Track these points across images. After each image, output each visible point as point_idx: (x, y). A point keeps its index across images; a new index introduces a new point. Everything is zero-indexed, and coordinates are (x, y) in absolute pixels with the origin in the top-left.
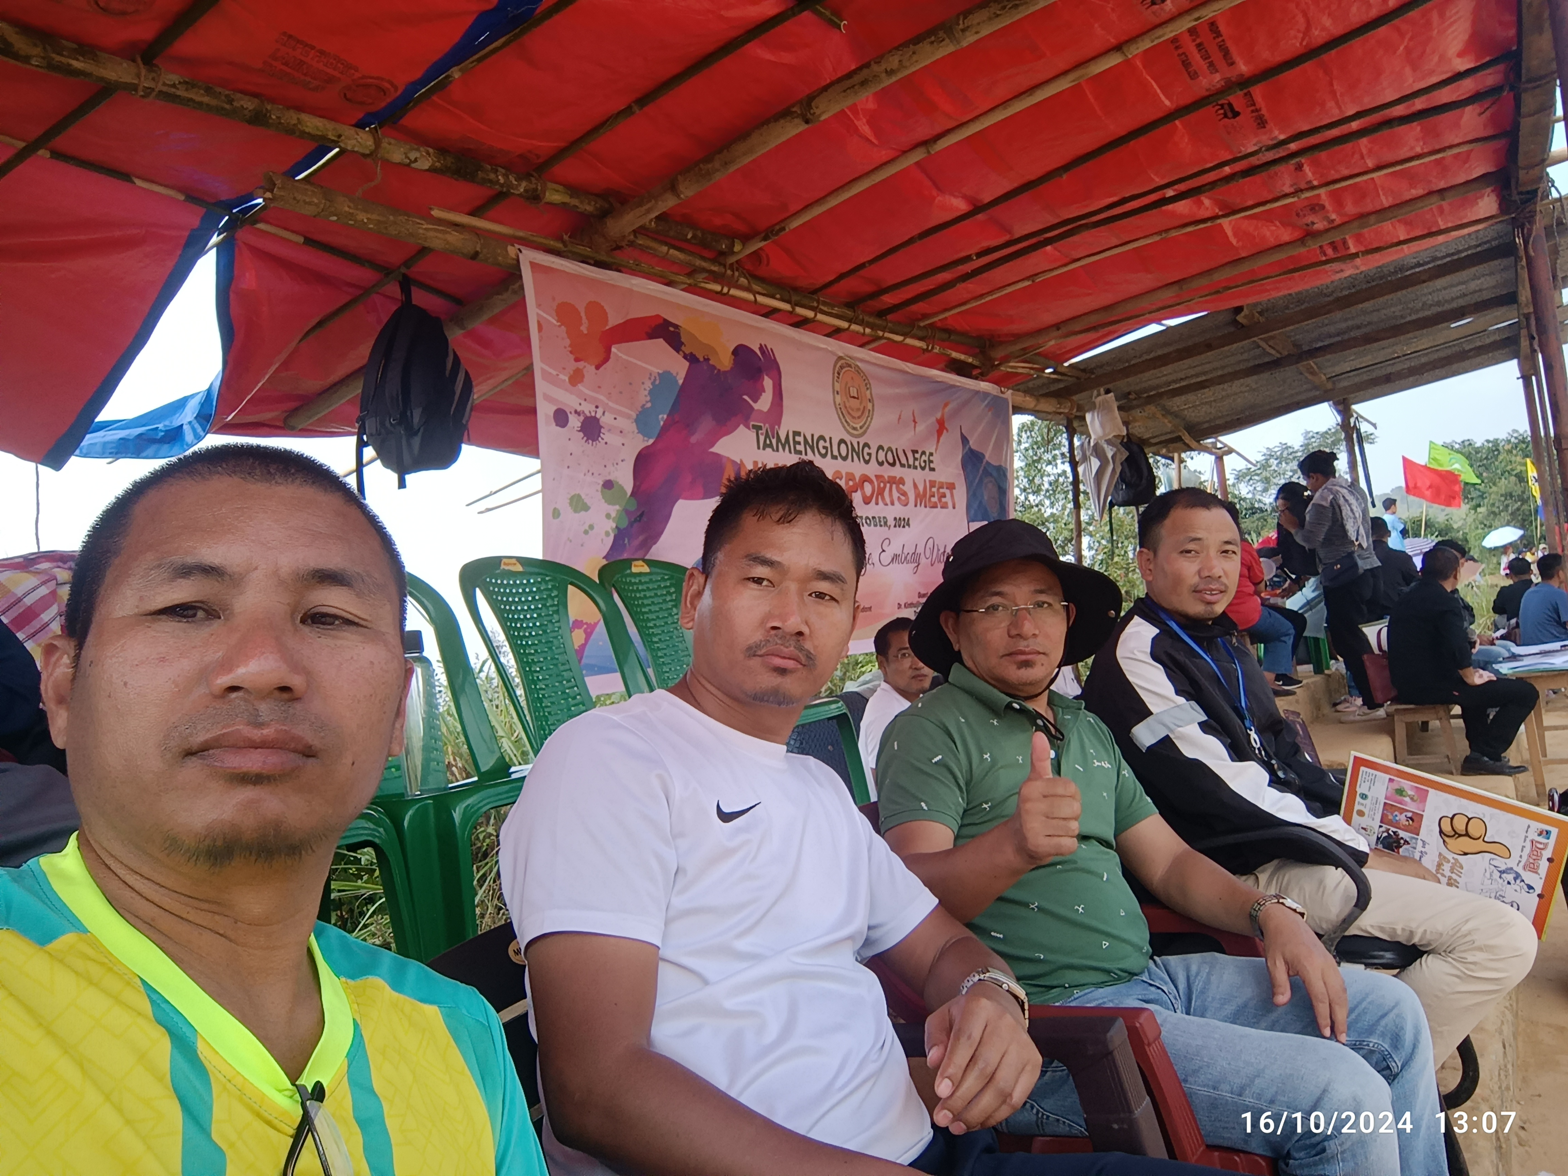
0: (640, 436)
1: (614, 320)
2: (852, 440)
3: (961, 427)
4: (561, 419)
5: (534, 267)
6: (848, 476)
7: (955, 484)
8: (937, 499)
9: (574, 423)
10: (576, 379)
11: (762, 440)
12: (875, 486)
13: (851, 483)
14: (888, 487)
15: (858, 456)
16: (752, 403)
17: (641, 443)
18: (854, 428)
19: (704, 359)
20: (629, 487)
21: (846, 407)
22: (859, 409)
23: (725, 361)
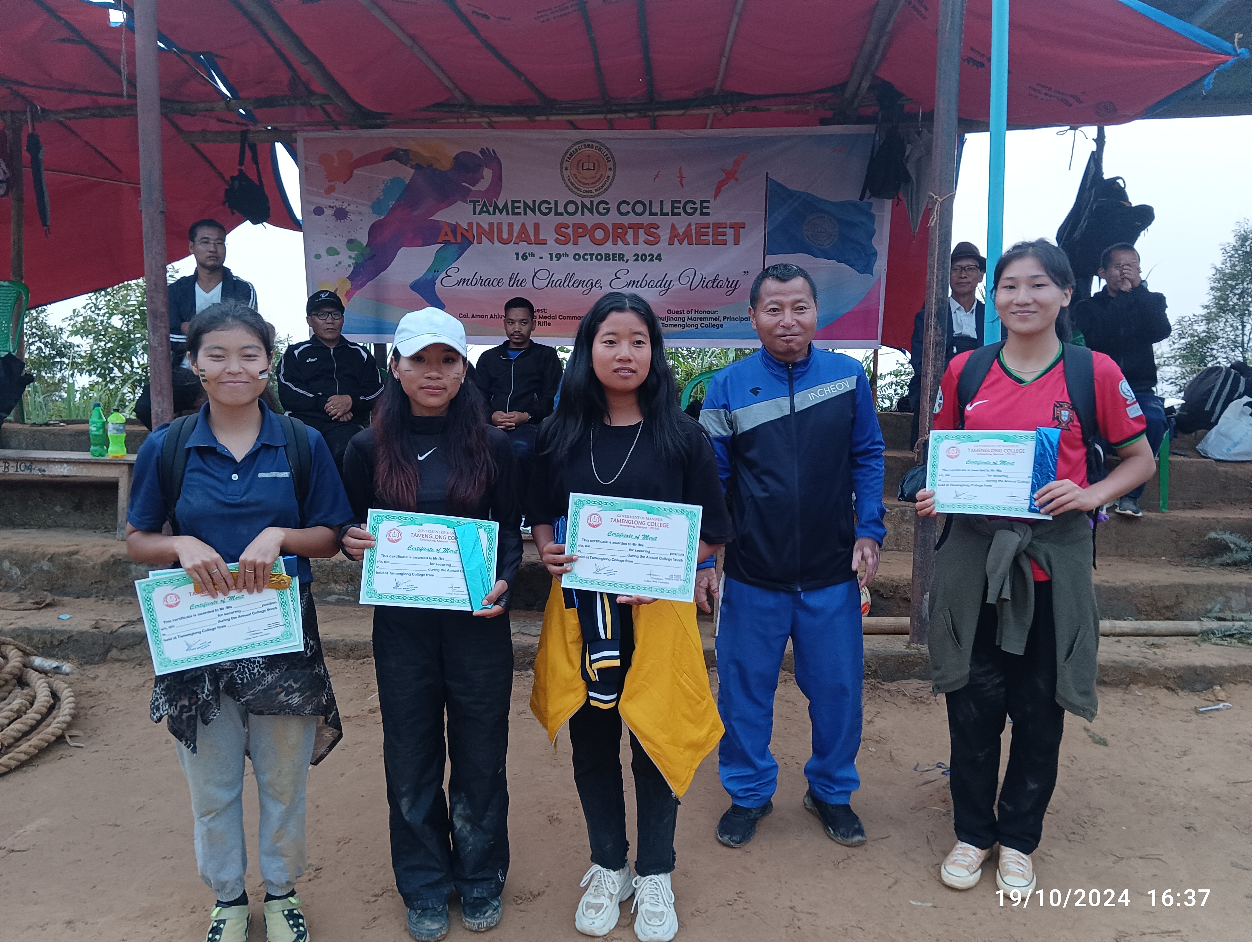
0: (375, 215)
1: (356, 156)
2: (584, 200)
3: (767, 173)
4: (319, 211)
5: (306, 140)
6: (577, 226)
7: (744, 223)
8: (710, 238)
9: (329, 212)
10: (329, 191)
11: (478, 209)
12: (611, 231)
13: (580, 230)
14: (630, 231)
15: (591, 211)
16: (470, 187)
17: (375, 218)
18: (587, 192)
19: (428, 166)
20: (365, 242)
21: (577, 178)
22: (594, 177)
23: (446, 165)
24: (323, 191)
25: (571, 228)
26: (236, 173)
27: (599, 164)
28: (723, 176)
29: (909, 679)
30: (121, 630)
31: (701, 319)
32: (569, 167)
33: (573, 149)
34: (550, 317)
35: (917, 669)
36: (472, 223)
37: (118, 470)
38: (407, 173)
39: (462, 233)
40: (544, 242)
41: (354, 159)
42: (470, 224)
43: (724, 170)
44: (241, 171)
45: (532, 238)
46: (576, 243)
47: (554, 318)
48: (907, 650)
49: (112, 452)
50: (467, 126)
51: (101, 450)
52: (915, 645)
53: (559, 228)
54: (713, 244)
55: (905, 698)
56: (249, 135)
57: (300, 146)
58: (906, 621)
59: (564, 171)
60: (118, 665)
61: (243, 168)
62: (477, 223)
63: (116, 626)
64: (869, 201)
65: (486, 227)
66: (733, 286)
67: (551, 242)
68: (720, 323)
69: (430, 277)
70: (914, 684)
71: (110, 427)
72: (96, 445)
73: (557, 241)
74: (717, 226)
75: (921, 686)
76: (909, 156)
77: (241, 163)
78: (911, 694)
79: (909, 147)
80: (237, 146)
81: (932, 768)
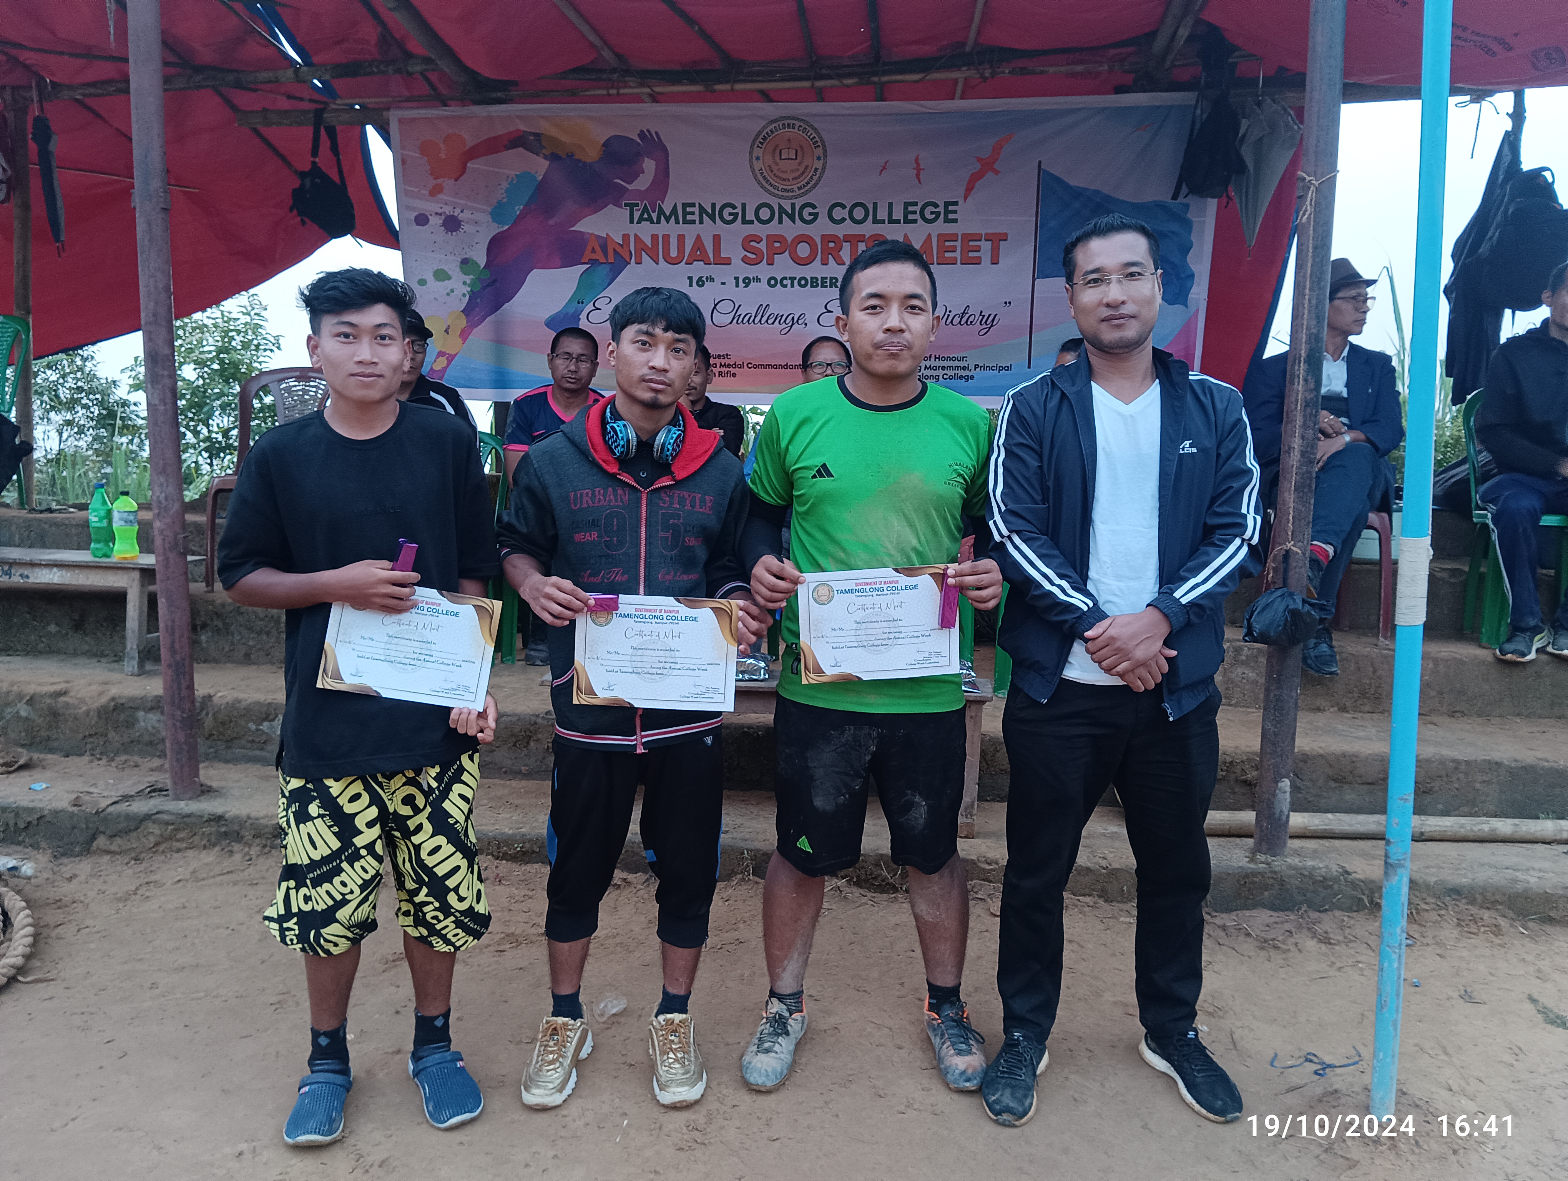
1: (470, 142)
2: (782, 202)
3: (1040, 162)
4: (422, 220)
5: (401, 121)
6: (772, 239)
7: (1006, 234)
8: (957, 254)
9: (435, 221)
10: (435, 191)
11: (637, 215)
12: (819, 247)
13: (777, 245)
14: (846, 246)
15: (792, 218)
16: (625, 184)
17: (495, 229)
18: (786, 190)
19: (568, 156)
20: (482, 261)
21: (772, 171)
22: (797, 170)
23: (592, 154)
24: (427, 192)
25: (764, 243)
26: (307, 167)
27: (803, 152)
28: (978, 166)
29: (1254, 907)
30: (111, 809)
31: (943, 368)
32: (761, 155)
33: (768, 129)
34: (735, 366)
35: (1266, 893)
36: (628, 235)
37: (126, 577)
38: (540, 166)
39: (614, 250)
40: (727, 262)
41: (468, 147)
42: (626, 237)
43: (979, 160)
44: (314, 163)
45: (711, 256)
46: (771, 263)
47: (741, 366)
48: (1252, 866)
49: (119, 551)
50: (620, 99)
51: (105, 548)
52: (1261, 857)
53: (748, 242)
54: (962, 264)
55: (1248, 939)
56: (325, 115)
57: (394, 129)
58: (1248, 817)
59: (755, 162)
60: (106, 858)
61: (317, 160)
62: (636, 235)
63: (104, 804)
64: (1185, 201)
65: (648, 242)
66: (988, 322)
67: (736, 261)
68: (970, 374)
69: (572, 311)
70: (1262, 916)
71: (116, 516)
72: (98, 541)
73: (745, 260)
74: (969, 238)
75: (1272, 920)
76: (1244, 136)
77: (315, 152)
78: (1259, 933)
79: (1244, 123)
80: (309, 131)
81: (1299, 1062)
